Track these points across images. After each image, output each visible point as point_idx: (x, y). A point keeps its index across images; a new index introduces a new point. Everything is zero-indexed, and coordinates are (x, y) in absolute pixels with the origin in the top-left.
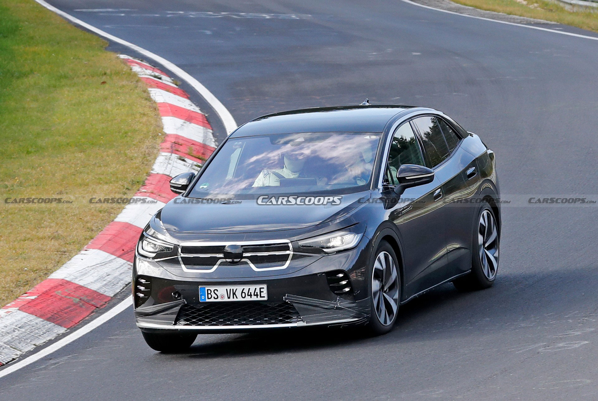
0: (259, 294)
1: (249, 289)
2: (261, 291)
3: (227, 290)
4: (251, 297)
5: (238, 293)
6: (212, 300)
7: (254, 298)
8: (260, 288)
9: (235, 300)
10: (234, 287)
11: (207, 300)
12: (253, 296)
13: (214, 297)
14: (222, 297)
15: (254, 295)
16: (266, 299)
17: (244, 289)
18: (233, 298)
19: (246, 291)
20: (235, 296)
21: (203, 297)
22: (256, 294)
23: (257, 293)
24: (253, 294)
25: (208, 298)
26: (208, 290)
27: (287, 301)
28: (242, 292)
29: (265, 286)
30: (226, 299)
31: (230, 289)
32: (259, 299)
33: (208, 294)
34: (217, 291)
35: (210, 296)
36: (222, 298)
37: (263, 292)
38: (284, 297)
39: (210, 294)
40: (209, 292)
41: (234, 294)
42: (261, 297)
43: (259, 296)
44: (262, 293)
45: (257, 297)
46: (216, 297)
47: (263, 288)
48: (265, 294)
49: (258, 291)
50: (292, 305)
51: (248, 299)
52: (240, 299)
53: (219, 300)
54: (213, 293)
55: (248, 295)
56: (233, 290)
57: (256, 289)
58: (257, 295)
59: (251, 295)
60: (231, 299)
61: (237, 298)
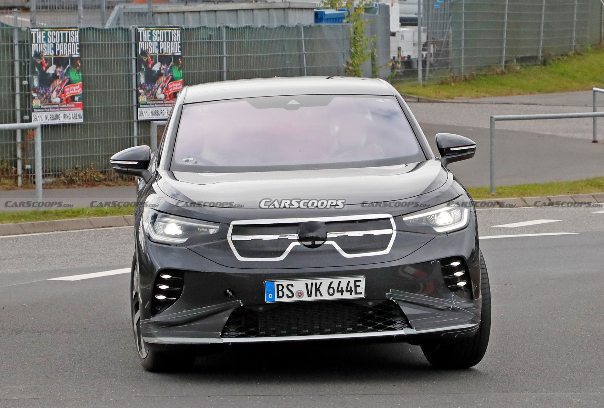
0: (353, 289)
1: (340, 282)
2: (357, 285)
3: (307, 284)
4: (342, 294)
5: (324, 289)
6: (285, 299)
7: (346, 296)
8: (356, 282)
9: (319, 298)
10: (318, 281)
11: (277, 300)
12: (345, 293)
13: (287, 295)
14: (300, 294)
15: (347, 291)
16: (363, 296)
17: (332, 283)
18: (316, 296)
19: (335, 285)
20: (318, 292)
21: (270, 296)
22: (349, 289)
23: (351, 287)
24: (344, 289)
25: (278, 297)
26: (278, 285)
27: (391, 299)
28: (329, 287)
29: (362, 279)
30: (305, 298)
31: (312, 284)
32: (354, 296)
33: (278, 291)
34: (292, 285)
35: (281, 294)
36: (300, 296)
37: (359, 286)
38: (387, 294)
39: (282, 290)
40: (280, 288)
41: (317, 290)
42: (356, 293)
43: (353, 293)
44: (357, 288)
45: (351, 294)
46: (290, 295)
47: (360, 281)
48: (362, 289)
49: (352, 285)
50: (398, 306)
51: (337, 296)
52: (326, 297)
53: (295, 299)
54: (285, 290)
55: (338, 291)
56: (316, 284)
57: (349, 282)
58: (351, 291)
59: (342, 292)
60: (313, 298)
61: (321, 295)
